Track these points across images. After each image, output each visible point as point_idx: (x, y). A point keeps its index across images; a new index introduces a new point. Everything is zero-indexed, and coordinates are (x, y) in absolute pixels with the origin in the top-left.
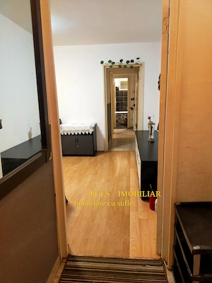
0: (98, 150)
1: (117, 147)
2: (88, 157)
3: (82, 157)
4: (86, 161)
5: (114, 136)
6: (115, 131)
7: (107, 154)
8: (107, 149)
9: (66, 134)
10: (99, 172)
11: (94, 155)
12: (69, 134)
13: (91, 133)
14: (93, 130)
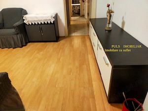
0: (60, 35)
1: (74, 32)
2: (52, 43)
3: (47, 43)
4: (50, 46)
5: (72, 23)
6: (72, 18)
7: (68, 39)
8: (67, 35)
9: (30, 24)
10: (61, 60)
11: (57, 41)
12: (34, 24)
13: (52, 22)
14: (54, 20)
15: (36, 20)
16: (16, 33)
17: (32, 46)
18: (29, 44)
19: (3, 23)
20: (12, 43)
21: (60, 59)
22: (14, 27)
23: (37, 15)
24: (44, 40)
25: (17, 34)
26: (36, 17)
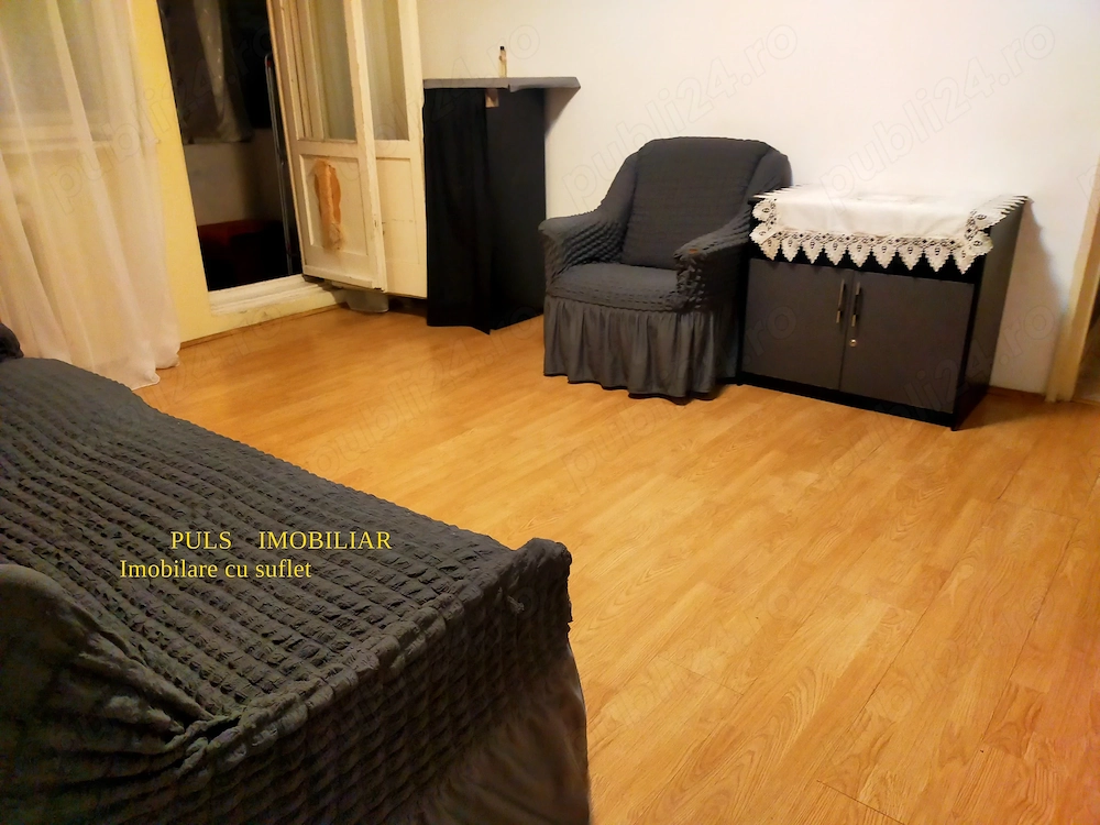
2: (911, 426)
3: (870, 417)
7: (1063, 424)
8: (1067, 385)
9: (790, 254)
10: (953, 585)
11: (955, 417)
12: (813, 255)
13: (963, 265)
14: (985, 249)
15: (840, 230)
16: (678, 300)
17: (753, 408)
18: (734, 391)
19: (625, 231)
20: (638, 360)
21: (944, 575)
22: (678, 265)
23: (860, 196)
24: (848, 388)
25: (686, 308)
26: (846, 215)
